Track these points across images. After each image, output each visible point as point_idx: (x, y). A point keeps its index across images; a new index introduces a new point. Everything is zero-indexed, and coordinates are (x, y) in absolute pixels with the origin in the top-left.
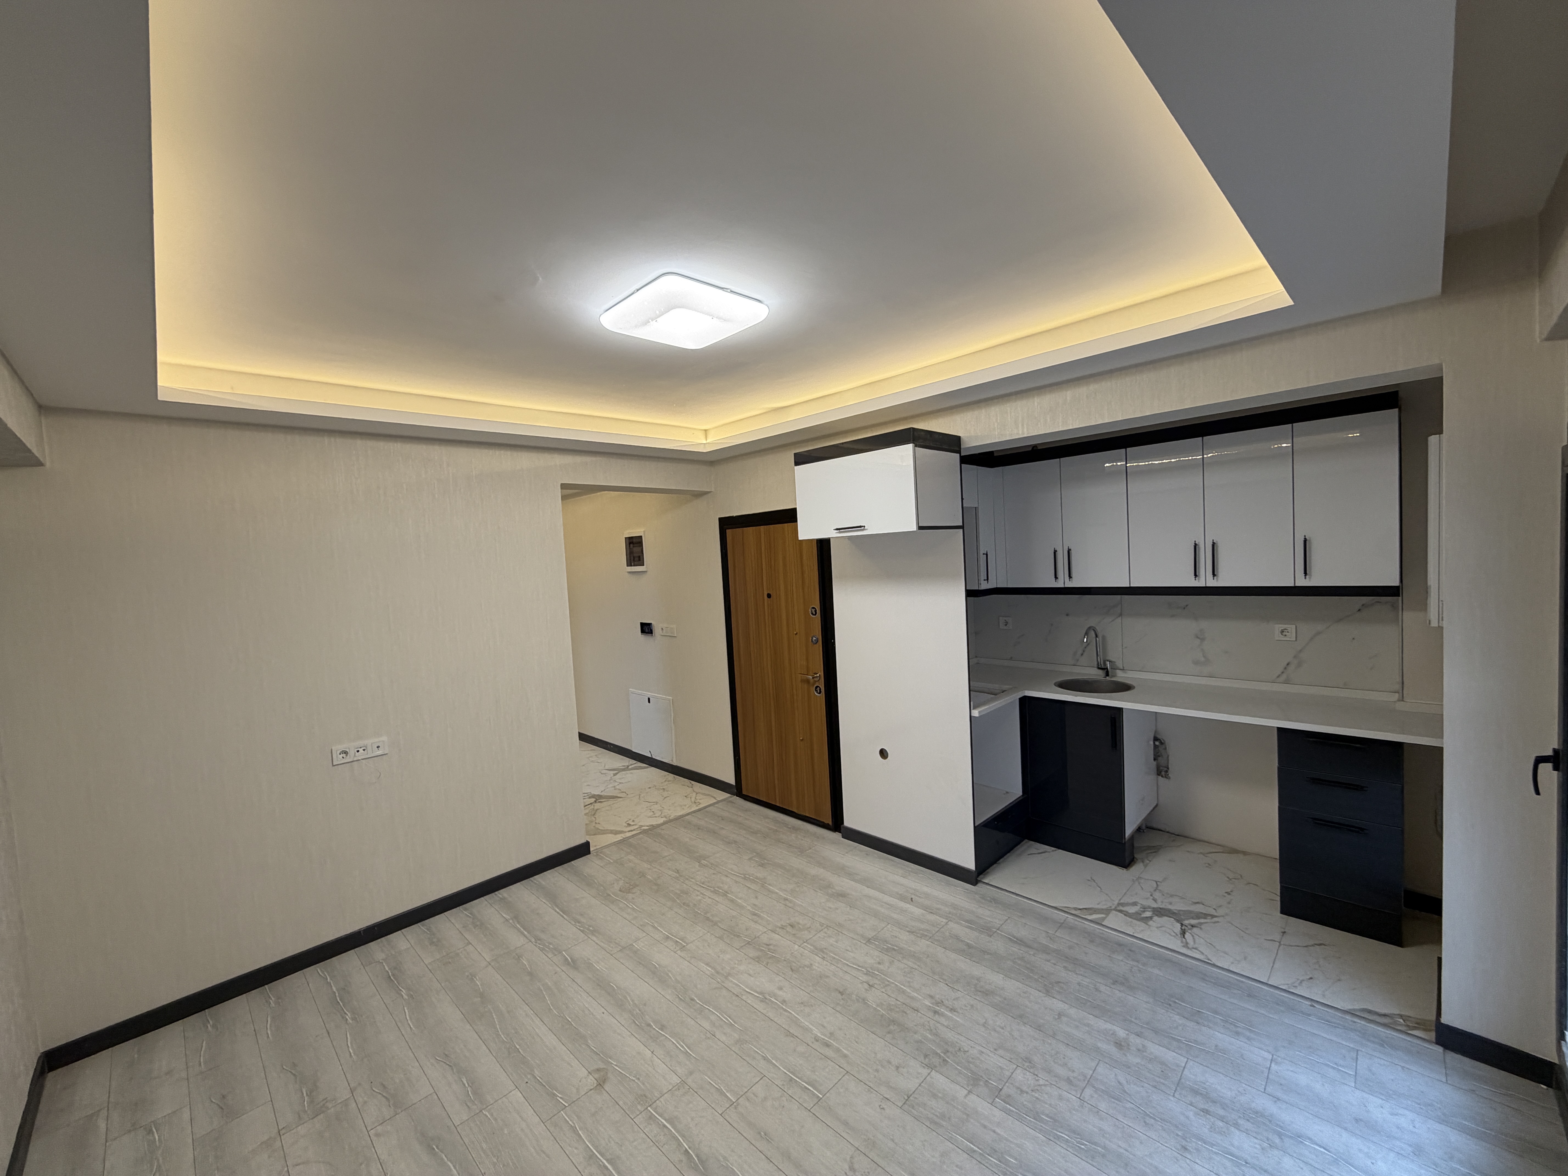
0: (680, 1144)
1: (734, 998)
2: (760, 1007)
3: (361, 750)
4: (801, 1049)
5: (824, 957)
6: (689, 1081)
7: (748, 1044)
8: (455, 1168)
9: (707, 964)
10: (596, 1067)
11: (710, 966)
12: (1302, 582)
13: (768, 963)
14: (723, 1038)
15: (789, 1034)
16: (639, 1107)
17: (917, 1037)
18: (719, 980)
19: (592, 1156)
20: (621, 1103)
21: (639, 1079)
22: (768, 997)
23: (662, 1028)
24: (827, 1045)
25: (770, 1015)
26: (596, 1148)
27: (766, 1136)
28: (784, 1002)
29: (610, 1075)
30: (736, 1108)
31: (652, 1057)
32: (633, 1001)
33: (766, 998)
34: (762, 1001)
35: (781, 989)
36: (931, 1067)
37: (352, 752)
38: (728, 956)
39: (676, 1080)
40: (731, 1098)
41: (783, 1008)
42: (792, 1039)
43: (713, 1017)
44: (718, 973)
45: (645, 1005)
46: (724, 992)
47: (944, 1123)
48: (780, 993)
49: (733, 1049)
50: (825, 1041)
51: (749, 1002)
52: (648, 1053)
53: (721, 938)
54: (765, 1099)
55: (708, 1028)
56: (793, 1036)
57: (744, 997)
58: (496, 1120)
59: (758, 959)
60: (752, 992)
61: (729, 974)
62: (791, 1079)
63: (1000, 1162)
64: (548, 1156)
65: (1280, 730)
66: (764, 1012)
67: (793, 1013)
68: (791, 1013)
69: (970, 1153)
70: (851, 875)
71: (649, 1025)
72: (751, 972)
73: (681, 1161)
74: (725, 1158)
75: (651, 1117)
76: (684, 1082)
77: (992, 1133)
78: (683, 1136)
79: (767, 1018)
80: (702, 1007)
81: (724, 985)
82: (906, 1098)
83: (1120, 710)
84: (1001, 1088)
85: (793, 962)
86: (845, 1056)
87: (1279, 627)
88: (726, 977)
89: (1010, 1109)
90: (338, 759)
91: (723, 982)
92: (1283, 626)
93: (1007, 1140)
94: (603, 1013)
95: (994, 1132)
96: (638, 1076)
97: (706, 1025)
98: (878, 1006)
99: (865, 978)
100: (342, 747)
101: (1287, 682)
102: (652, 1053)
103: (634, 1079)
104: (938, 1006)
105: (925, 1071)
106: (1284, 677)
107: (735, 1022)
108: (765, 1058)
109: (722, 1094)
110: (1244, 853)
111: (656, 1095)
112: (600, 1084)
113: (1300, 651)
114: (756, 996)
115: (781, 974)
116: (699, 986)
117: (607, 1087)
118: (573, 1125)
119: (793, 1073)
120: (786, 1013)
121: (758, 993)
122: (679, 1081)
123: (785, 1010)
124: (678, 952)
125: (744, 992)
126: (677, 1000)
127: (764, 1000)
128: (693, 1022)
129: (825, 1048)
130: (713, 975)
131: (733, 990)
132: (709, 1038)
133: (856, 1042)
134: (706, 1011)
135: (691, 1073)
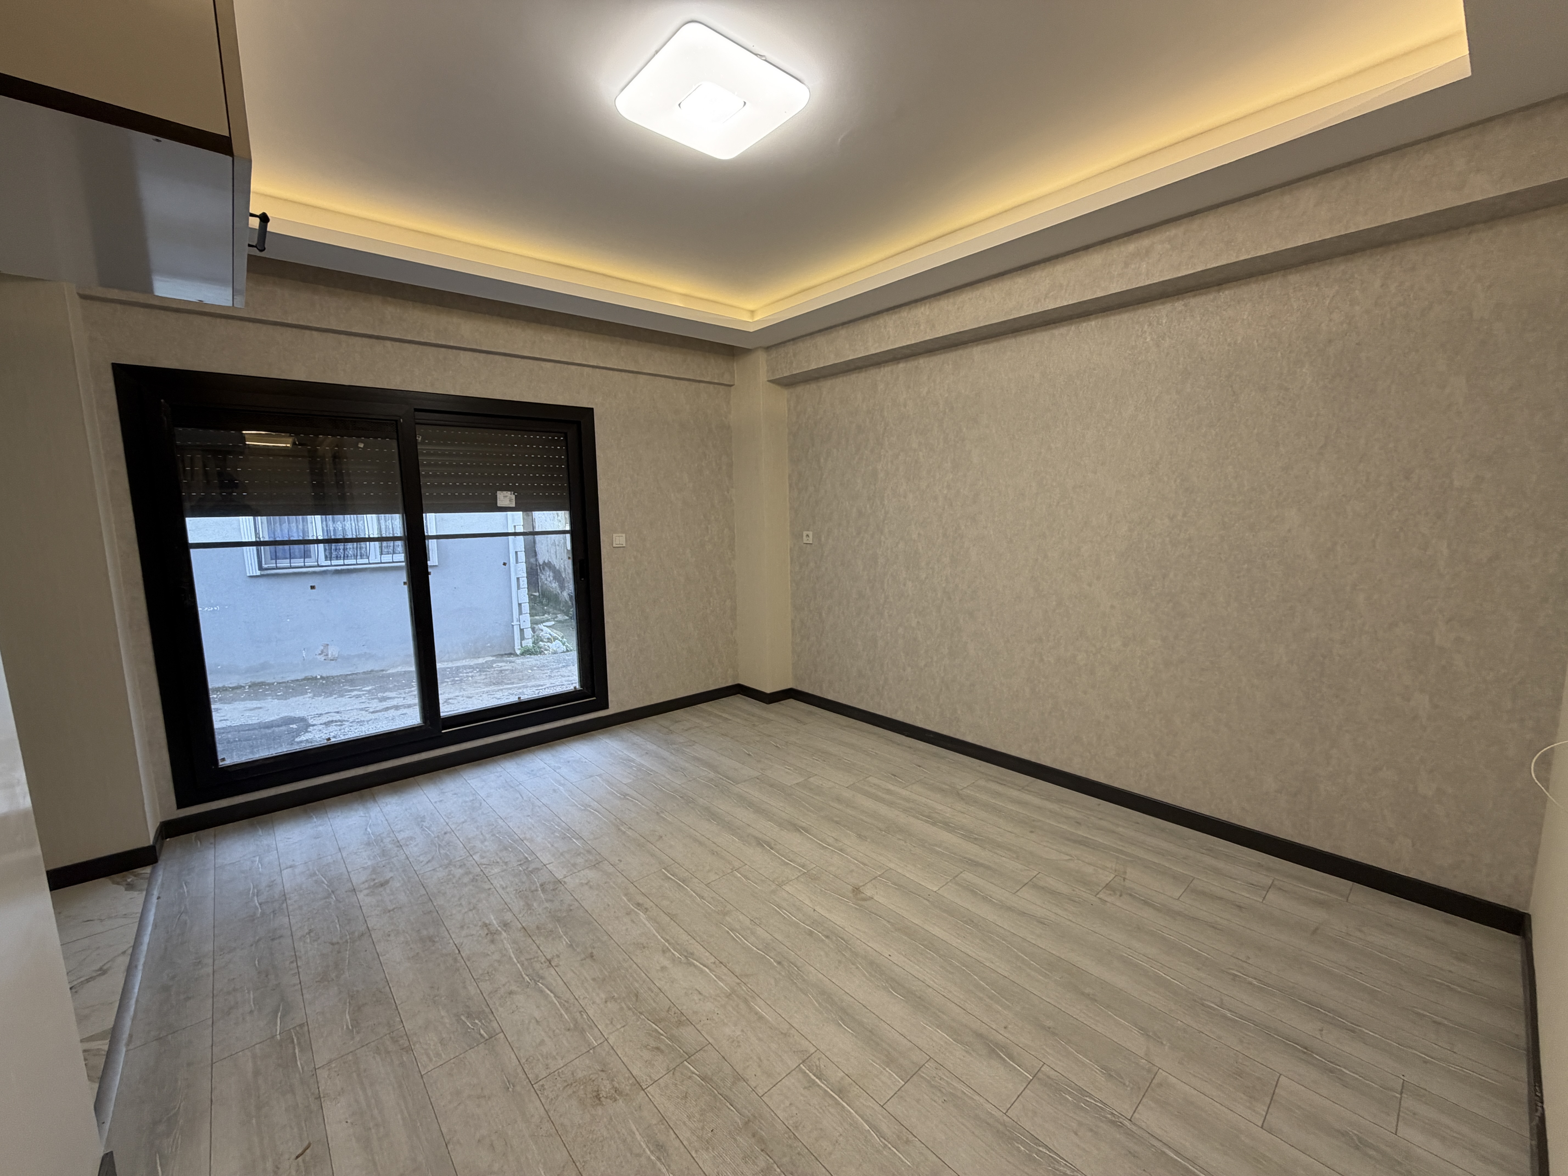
0: (777, 853)
1: (724, 961)
4: (665, 903)
5: (580, 1012)
6: (774, 887)
7: (717, 910)
9: (761, 1018)
10: (868, 902)
11: (757, 1013)
13: (668, 1011)
14: (741, 917)
15: (672, 917)
16: (814, 872)
18: (744, 989)
19: (841, 850)
20: (832, 876)
21: (822, 891)
22: (683, 959)
23: (811, 934)
24: (639, 905)
25: (685, 937)
27: (713, 853)
28: (665, 951)
29: (851, 895)
30: (734, 868)
31: (814, 906)
32: (857, 968)
33: (685, 956)
34: (692, 954)
35: (663, 969)
38: (727, 1031)
39: (787, 888)
41: (669, 944)
42: (670, 912)
43: (752, 939)
44: (746, 1001)
45: (840, 962)
46: (737, 970)
48: (666, 963)
49: (732, 907)
50: (639, 908)
51: (707, 954)
52: (819, 909)
53: (739, 1078)
54: (709, 871)
55: (759, 929)
56: (668, 914)
57: (713, 960)
59: (683, 1020)
60: (702, 966)
61: (728, 996)
62: (683, 882)
66: (693, 941)
67: (659, 937)
68: (662, 937)
71: (827, 937)
73: (775, 845)
75: (803, 867)
76: (779, 886)
78: (775, 857)
79: (691, 934)
80: (766, 952)
81: (738, 981)
85: (630, 1009)
86: (625, 897)
88: (734, 991)
91: (738, 984)
94: (890, 955)
96: (823, 893)
97: (759, 931)
102: (814, 910)
103: (826, 891)
107: (728, 932)
108: (702, 897)
109: (745, 877)
112: (856, 890)
114: (697, 961)
115: (656, 990)
116: (772, 981)
119: (680, 885)
120: (668, 938)
121: (695, 966)
122: (783, 887)
123: (667, 941)
124: (812, 1050)
125: (713, 966)
126: (799, 964)
127: (689, 955)
128: (776, 935)
129: (641, 902)
130: (753, 997)
131: (725, 970)
132: (757, 918)
133: (609, 905)
134: (761, 947)
135: (774, 892)
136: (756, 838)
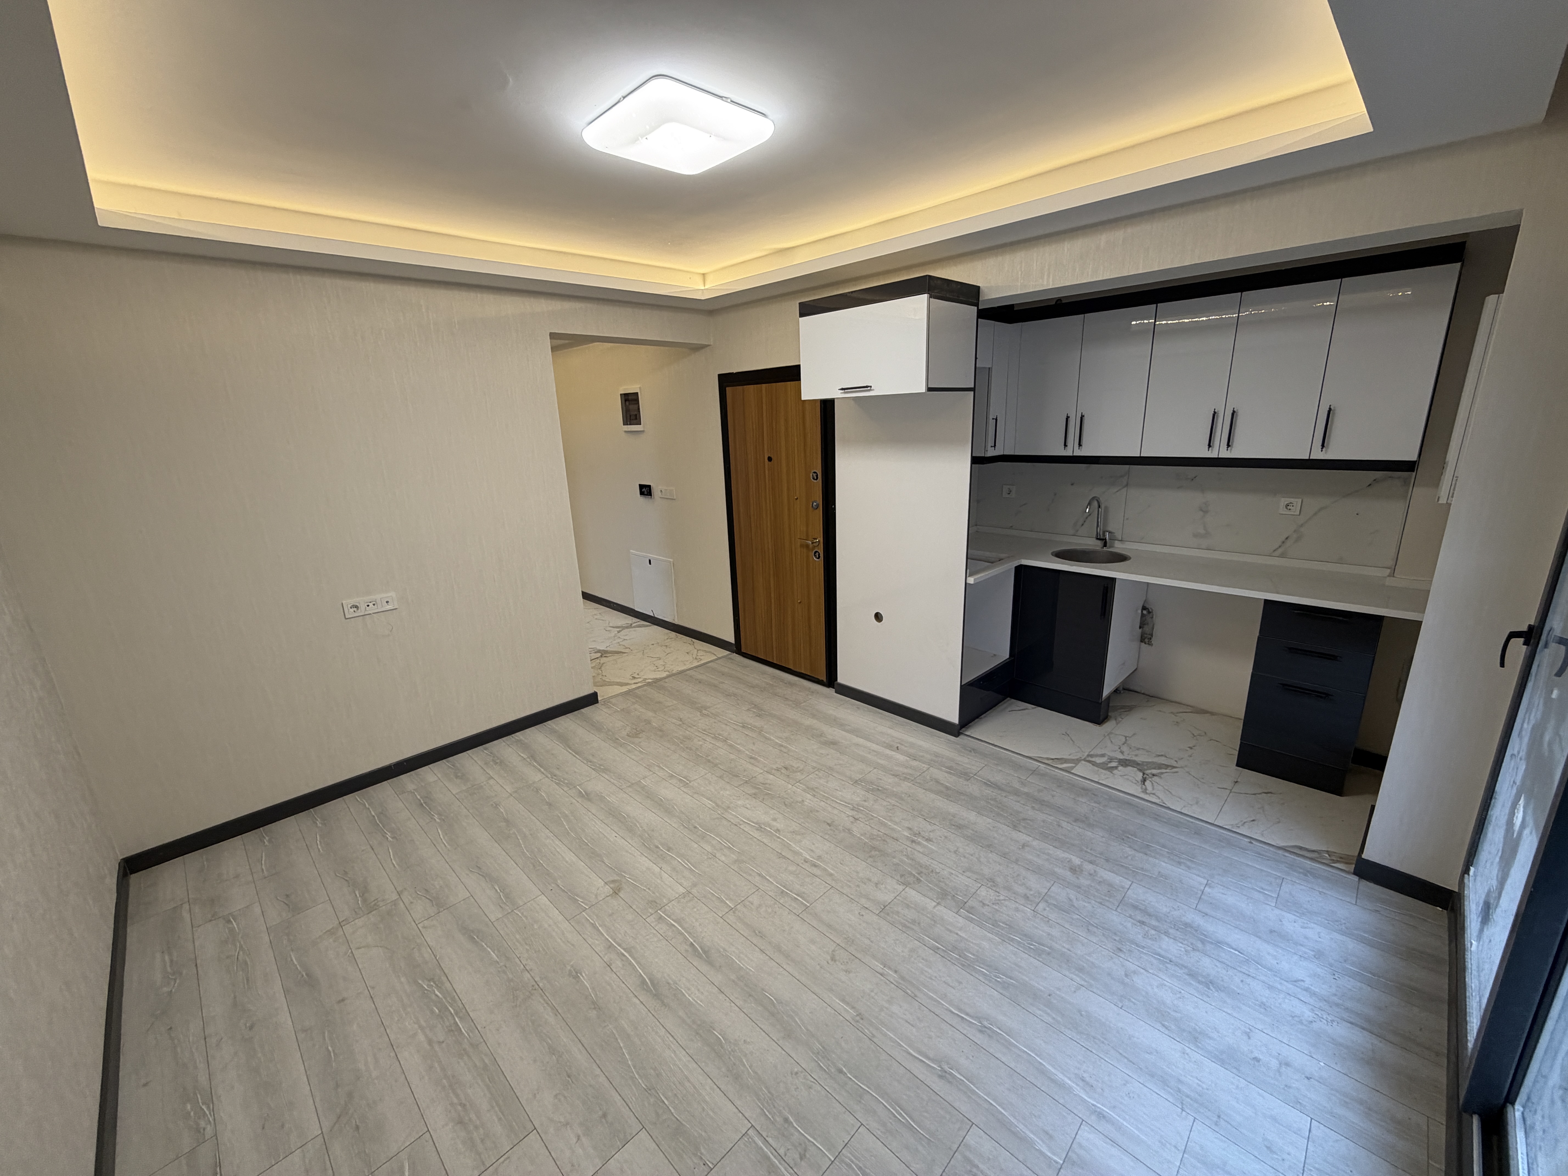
0: (687, 939)
1: (733, 827)
2: (756, 834)
3: (371, 605)
4: (792, 868)
5: (815, 795)
6: (694, 891)
7: (745, 863)
8: (494, 953)
9: (708, 799)
10: (611, 879)
11: (711, 801)
12: (1318, 455)
13: (764, 798)
14: (723, 858)
15: (781, 856)
16: (650, 910)
17: (896, 861)
18: (719, 812)
19: (611, 946)
20: (634, 907)
21: (649, 889)
22: (763, 826)
23: (669, 849)
24: (815, 866)
25: (765, 841)
26: (614, 940)
27: (760, 934)
28: (778, 830)
29: (624, 885)
30: (734, 912)
31: (661, 872)
32: (642, 827)
34: (757, 830)
35: (775, 820)
36: (906, 884)
37: (363, 606)
38: (727, 793)
39: (682, 890)
40: (730, 905)
41: (776, 836)
42: (784, 860)
43: (714, 842)
44: (718, 805)
45: (653, 831)
46: (725, 822)
47: (914, 927)
48: (774, 823)
49: (732, 867)
50: (813, 862)
51: (746, 830)
52: (657, 870)
53: (721, 777)
54: (760, 905)
55: (710, 850)
56: (785, 857)
57: (742, 827)
58: (526, 917)
59: (755, 796)
60: (749, 822)
61: (729, 807)
62: (783, 892)
63: (960, 956)
64: (573, 945)
65: (1266, 601)
66: (760, 838)
67: (785, 840)
69: (935, 950)
70: (842, 726)
71: (657, 847)
72: (748, 806)
73: (687, 951)
74: (724, 949)
75: (661, 917)
76: (688, 892)
77: (956, 936)
78: (689, 933)
79: (761, 843)
80: (704, 834)
81: (724, 816)
82: (883, 907)
83: (1113, 580)
84: (966, 901)
85: (787, 798)
86: (831, 875)
87: (1284, 501)
88: (726, 810)
89: (972, 918)
90: (350, 613)
91: (723, 814)
92: (1288, 500)
93: (966, 940)
94: (616, 836)
95: (957, 934)
96: (648, 887)
97: (708, 848)
98: (862, 835)
99: (850, 813)
100: (353, 601)
101: (1282, 556)
102: (660, 868)
103: (645, 888)
104: (915, 837)
105: (901, 888)
106: (1280, 551)
107: (733, 846)
108: (759, 875)
109: (722, 901)
110: (1212, 714)
111: (665, 901)
112: (616, 892)
113: (1302, 525)
114: (752, 825)
115: (775, 808)
116: (701, 817)
117: (621, 894)
118: (592, 922)
119: (784, 887)
120: (779, 840)
121: (754, 823)
122: (684, 891)
123: (779, 838)
124: (682, 788)
125: (741, 823)
126: (682, 827)
127: (760, 829)
128: (696, 846)
129: (813, 868)
130: (714, 808)
131: (732, 821)
132: (710, 858)
133: (841, 864)
134: (708, 837)
135: (695, 885)
136: (711, 963)
